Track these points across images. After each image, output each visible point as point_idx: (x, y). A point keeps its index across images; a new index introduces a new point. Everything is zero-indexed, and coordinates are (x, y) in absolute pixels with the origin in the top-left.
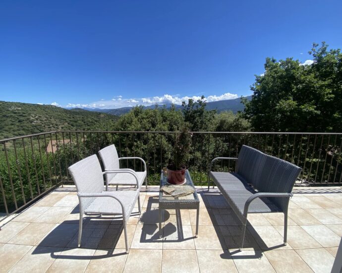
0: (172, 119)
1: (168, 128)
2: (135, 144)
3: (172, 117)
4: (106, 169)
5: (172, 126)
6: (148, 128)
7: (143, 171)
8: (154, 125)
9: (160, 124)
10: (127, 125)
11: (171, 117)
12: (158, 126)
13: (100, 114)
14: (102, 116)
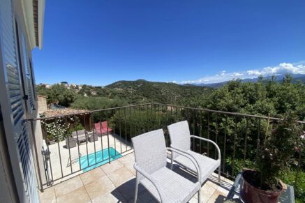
0: (284, 94)
1: (275, 106)
2: (224, 120)
3: (285, 92)
4: (171, 145)
5: (282, 104)
6: (243, 104)
7: (217, 159)
8: (252, 101)
9: (262, 100)
10: (219, 99)
11: (282, 92)
12: (259, 103)
13: (204, 87)
14: (206, 89)
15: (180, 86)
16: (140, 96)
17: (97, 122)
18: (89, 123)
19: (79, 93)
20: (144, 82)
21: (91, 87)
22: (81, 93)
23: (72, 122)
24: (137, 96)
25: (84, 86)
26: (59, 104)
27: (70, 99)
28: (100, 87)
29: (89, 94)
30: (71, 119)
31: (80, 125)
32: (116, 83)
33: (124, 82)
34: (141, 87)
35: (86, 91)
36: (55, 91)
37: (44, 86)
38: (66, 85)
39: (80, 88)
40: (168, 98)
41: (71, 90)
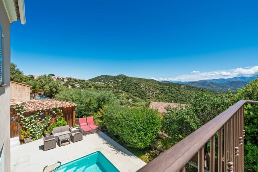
13: (181, 85)
14: (182, 87)
15: (159, 83)
16: (120, 91)
17: (82, 117)
18: (72, 118)
19: (64, 85)
20: (124, 77)
21: (75, 80)
22: (66, 85)
23: (54, 116)
24: (117, 90)
25: (69, 79)
26: (44, 94)
27: (55, 90)
28: (84, 81)
29: (73, 86)
30: (54, 112)
31: (63, 119)
32: (99, 77)
33: (106, 76)
34: (121, 82)
35: (71, 83)
36: (41, 82)
37: (33, 77)
38: (53, 77)
39: (66, 80)
40: (148, 94)
41: (57, 82)
